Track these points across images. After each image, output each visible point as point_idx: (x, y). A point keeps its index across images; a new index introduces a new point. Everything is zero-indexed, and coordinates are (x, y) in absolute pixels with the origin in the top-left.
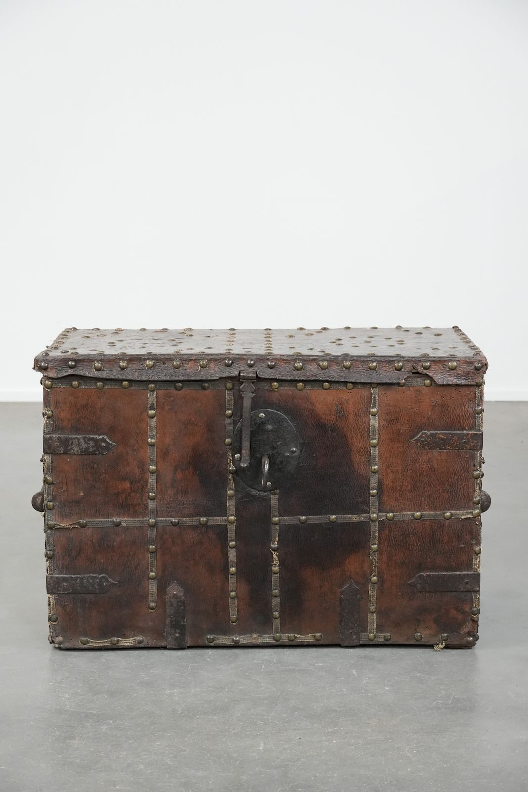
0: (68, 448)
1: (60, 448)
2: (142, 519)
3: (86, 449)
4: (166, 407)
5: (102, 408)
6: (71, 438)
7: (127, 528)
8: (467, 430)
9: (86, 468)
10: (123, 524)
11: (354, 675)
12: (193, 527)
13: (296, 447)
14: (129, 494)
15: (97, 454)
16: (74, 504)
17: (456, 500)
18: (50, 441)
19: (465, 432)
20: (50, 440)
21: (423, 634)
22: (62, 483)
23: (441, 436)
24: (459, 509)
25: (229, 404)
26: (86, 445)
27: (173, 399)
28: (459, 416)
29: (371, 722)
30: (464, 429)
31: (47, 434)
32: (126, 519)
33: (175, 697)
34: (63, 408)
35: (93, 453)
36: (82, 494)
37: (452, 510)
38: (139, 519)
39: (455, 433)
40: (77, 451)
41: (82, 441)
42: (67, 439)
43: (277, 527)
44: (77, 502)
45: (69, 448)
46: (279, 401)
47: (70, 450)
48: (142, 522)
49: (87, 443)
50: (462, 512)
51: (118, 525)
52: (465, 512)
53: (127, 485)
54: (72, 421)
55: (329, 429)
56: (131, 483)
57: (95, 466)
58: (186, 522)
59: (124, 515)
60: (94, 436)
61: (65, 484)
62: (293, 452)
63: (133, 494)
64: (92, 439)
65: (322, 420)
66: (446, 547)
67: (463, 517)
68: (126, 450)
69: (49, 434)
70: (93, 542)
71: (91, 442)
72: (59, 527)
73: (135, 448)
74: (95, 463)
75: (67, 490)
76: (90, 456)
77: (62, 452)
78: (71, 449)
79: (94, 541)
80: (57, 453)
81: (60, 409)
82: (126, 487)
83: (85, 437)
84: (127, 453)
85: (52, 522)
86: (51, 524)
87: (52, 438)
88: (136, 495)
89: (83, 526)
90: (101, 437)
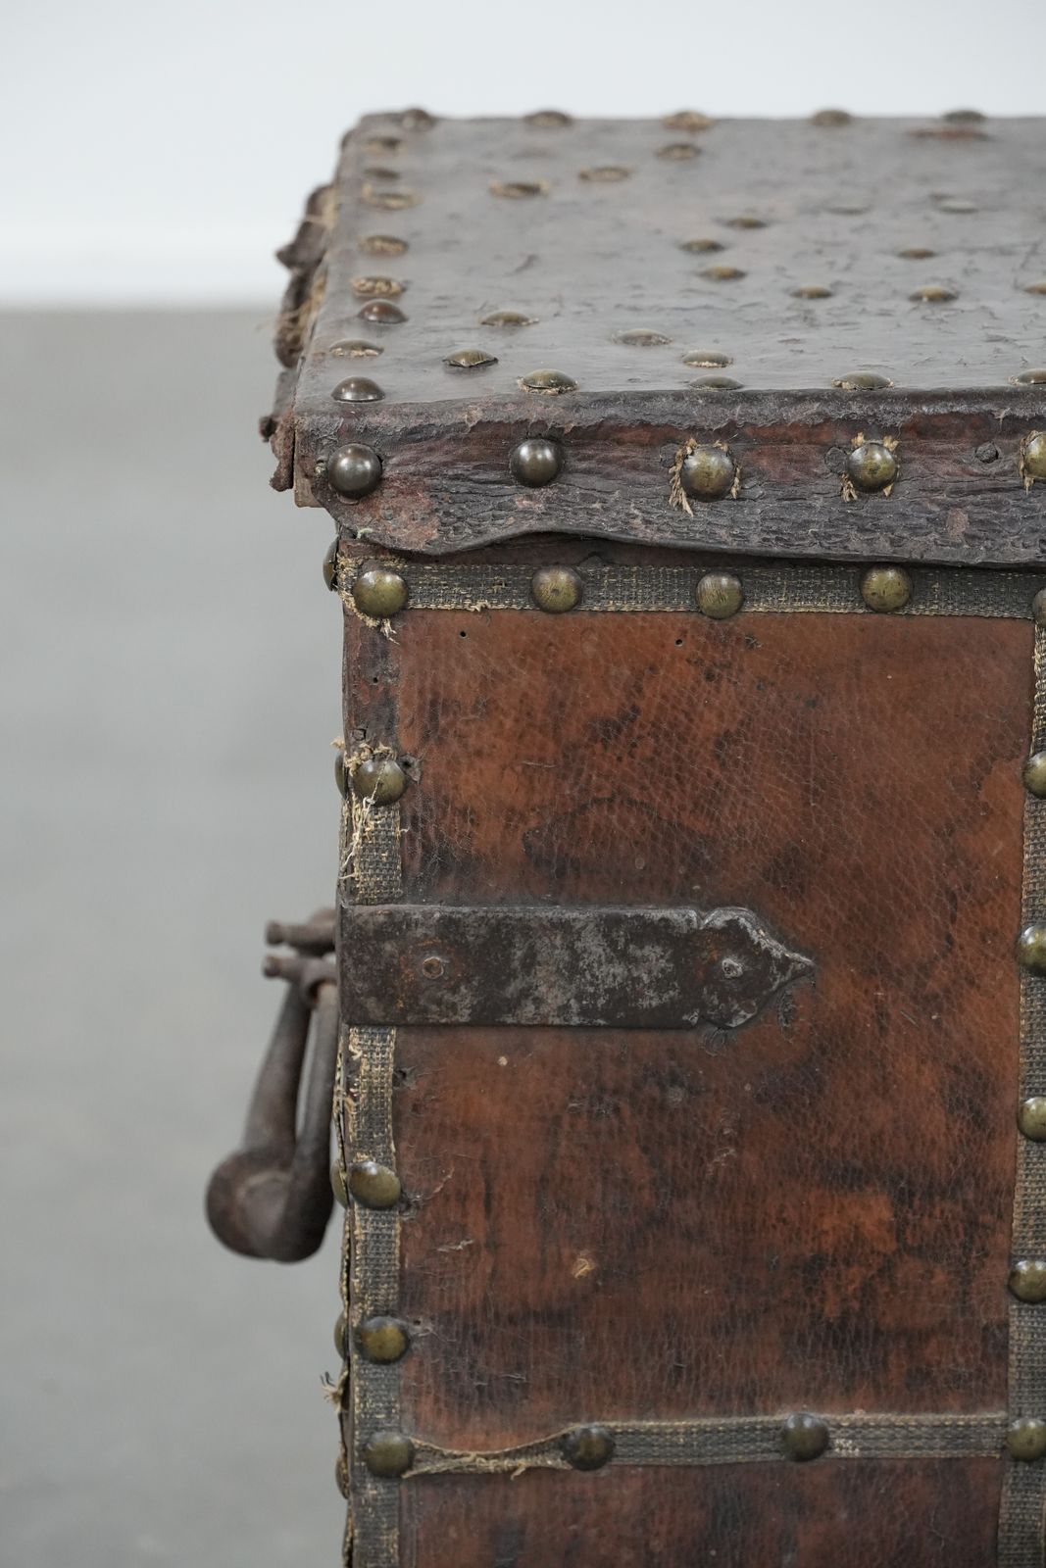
0: (503, 985)
1: (454, 990)
2: (962, 1419)
3: (622, 997)
5: (724, 739)
6: (526, 929)
7: (866, 1470)
9: (617, 1110)
10: (844, 1447)
14: (887, 1269)
15: (689, 1027)
16: (532, 1326)
18: (388, 947)
20: (391, 937)
22: (463, 1198)
26: (618, 969)
31: (365, 902)
32: (859, 1415)
34: (472, 741)
35: (665, 1021)
36: (583, 1267)
38: (948, 1418)
40: (565, 1009)
41: (593, 945)
42: (500, 935)
44: (558, 1317)
45: (512, 989)
47: (514, 1005)
48: (959, 1436)
49: (624, 956)
51: (813, 1448)
53: (874, 1212)
54: (533, 823)
56: (903, 1198)
57: (676, 1096)
59: (848, 1390)
60: (672, 914)
61: (476, 1218)
63: (910, 1268)
64: (661, 932)
68: (879, 1005)
69: (386, 901)
70: (651, 1554)
71: (652, 952)
72: (441, 1466)
73: (932, 986)
74: (675, 1080)
75: (494, 1245)
76: (645, 1038)
77: (464, 1016)
78: (525, 994)
79: (656, 1545)
80: (433, 1018)
81: (455, 746)
82: (869, 1224)
83: (615, 922)
84: (881, 1014)
85: (396, 1439)
86: (388, 1451)
87: (395, 927)
88: (931, 1274)
89: (589, 1458)
90: (718, 918)
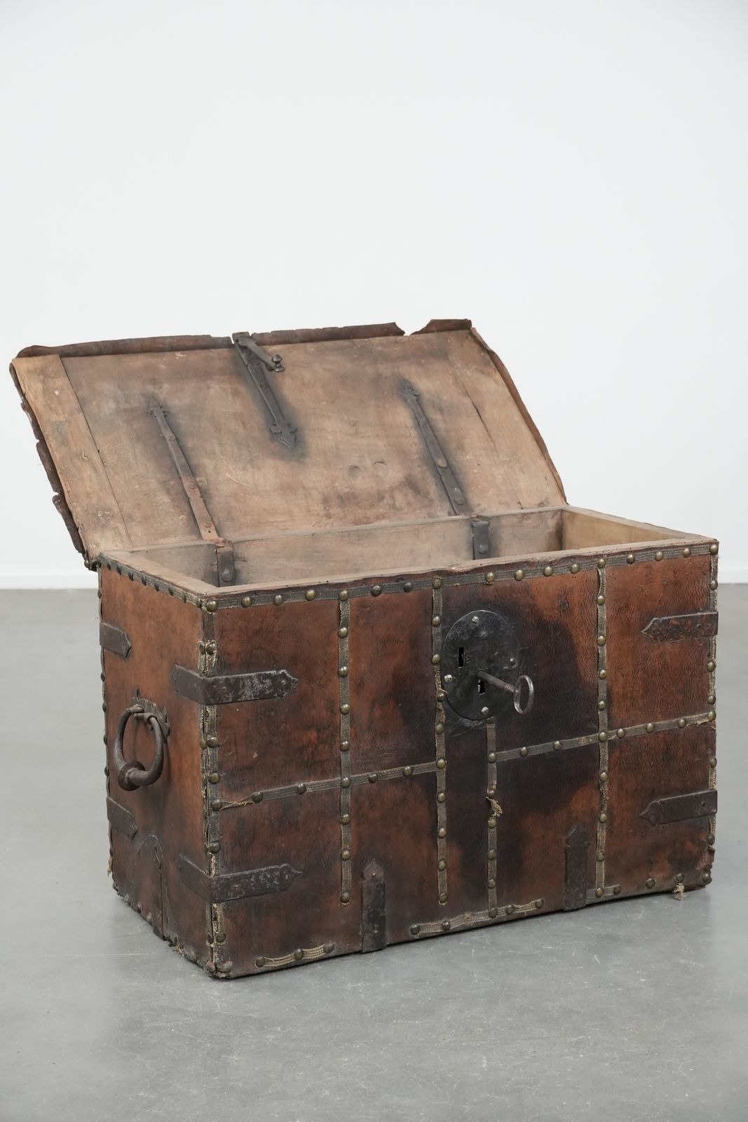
0: (238, 692)
1: (228, 694)
2: (332, 780)
3: (262, 692)
4: (361, 621)
5: (280, 632)
6: (242, 678)
7: (313, 795)
8: (701, 612)
9: (261, 718)
10: (309, 790)
11: (596, 962)
12: (395, 782)
13: (515, 656)
14: (317, 747)
15: (275, 697)
16: (245, 771)
17: (690, 701)
18: (215, 686)
19: (699, 614)
20: (215, 684)
21: (657, 878)
22: (230, 743)
23: (674, 622)
24: (694, 713)
25: (438, 608)
26: (261, 686)
27: (368, 609)
28: (692, 595)
29: (627, 1028)
30: (697, 610)
31: (209, 677)
32: (312, 782)
33: (361, 993)
34: (230, 638)
35: (271, 696)
36: (255, 755)
37: (686, 715)
38: (329, 780)
39: (689, 617)
40: (251, 696)
41: (256, 681)
42: (237, 680)
43: (494, 766)
44: (250, 768)
45: (240, 693)
46: (496, 597)
47: (240, 696)
48: (332, 784)
49: (262, 683)
50: (697, 716)
51: (302, 791)
52: (701, 715)
53: (313, 735)
54: (243, 655)
55: (552, 628)
56: (318, 731)
57: (273, 713)
58: (386, 775)
59: (309, 777)
60: (271, 672)
61: (233, 746)
62: (513, 664)
63: (321, 747)
64: (269, 676)
65: (544, 618)
66: (681, 764)
67: (699, 723)
68: (312, 687)
69: (213, 676)
70: (271, 821)
71: (268, 681)
72: (230, 805)
73: (322, 682)
74: (273, 710)
75: (237, 753)
76: (266, 700)
77: (231, 700)
78: (243, 693)
79: (272, 818)
80: (225, 701)
81: (226, 639)
82: (312, 737)
83: (260, 675)
84: (313, 690)
85: (218, 801)
86: (218, 804)
87: (216, 682)
88: (324, 747)
89: (257, 800)
90: (281, 672)
